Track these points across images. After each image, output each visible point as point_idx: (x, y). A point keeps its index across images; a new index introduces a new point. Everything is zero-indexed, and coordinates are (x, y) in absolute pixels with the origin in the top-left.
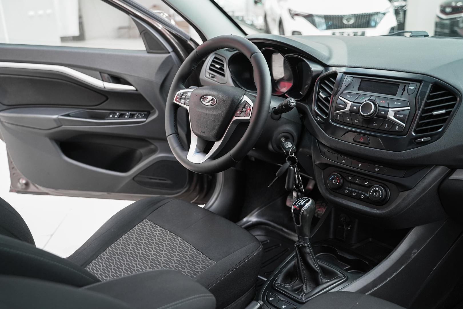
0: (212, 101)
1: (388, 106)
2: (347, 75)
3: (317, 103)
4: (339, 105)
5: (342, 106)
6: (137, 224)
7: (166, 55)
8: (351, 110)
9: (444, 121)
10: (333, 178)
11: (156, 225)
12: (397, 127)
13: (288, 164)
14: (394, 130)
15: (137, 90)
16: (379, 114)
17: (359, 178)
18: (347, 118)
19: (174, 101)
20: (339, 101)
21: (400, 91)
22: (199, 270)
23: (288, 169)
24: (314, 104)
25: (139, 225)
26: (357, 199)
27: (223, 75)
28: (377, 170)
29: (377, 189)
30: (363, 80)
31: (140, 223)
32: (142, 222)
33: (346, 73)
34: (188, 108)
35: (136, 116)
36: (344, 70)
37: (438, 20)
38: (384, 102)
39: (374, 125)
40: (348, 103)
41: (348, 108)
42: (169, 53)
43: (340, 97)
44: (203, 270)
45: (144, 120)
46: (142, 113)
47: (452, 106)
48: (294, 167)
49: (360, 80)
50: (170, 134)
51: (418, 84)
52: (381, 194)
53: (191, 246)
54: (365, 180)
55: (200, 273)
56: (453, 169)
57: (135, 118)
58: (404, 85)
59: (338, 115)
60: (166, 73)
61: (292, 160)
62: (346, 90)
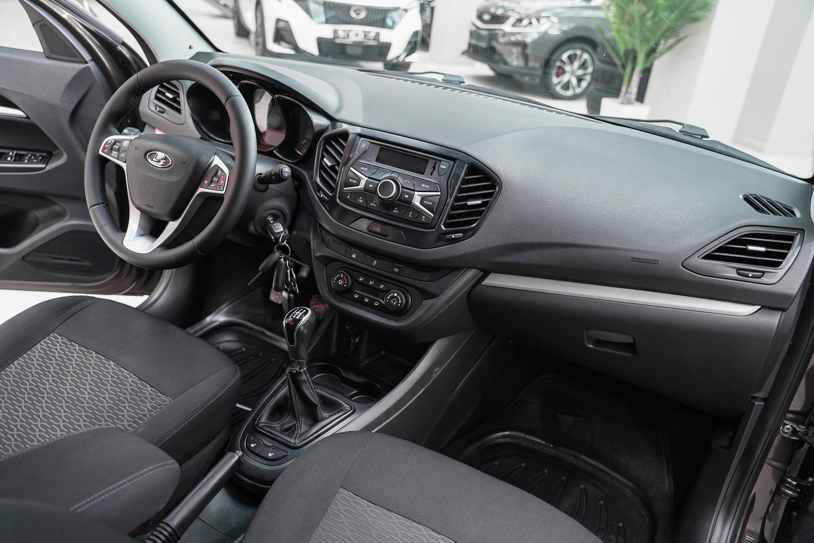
0: (164, 161)
1: (412, 188)
2: (362, 139)
3: (320, 172)
4: (350, 180)
5: (354, 181)
6: (40, 342)
7: (80, 66)
8: (366, 189)
9: (480, 213)
10: (339, 278)
11: (73, 343)
12: (424, 217)
13: (277, 254)
14: (420, 221)
15: (28, 117)
16: (402, 198)
17: (373, 278)
18: (361, 198)
19: (101, 153)
20: (350, 173)
21: (429, 169)
22: (147, 412)
23: (277, 262)
24: (316, 173)
25: (42, 342)
26: (370, 307)
27: (179, 111)
28: (396, 270)
29: (396, 295)
30: (382, 149)
31: (44, 340)
32: (47, 338)
33: (361, 135)
34: (124, 165)
35: (27, 158)
36: (358, 130)
37: (473, 28)
38: (409, 182)
39: (396, 211)
40: (362, 179)
41: (362, 185)
42: (86, 62)
43: (351, 168)
44: (152, 411)
45: (44, 166)
46: (38, 155)
47: (490, 195)
48: (285, 260)
49: (379, 147)
50: (94, 204)
51: (452, 162)
52: (400, 302)
53: (132, 375)
54: (381, 282)
55: (148, 416)
56: (486, 274)
57: (26, 161)
58: (434, 161)
59: (349, 193)
60: (81, 94)
61: (283, 250)
62: (361, 160)
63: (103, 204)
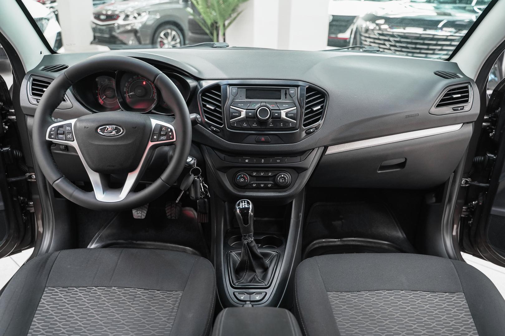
0: (116, 131)
1: (278, 109)
2: (231, 87)
3: (205, 115)
4: (233, 114)
5: (237, 114)
6: (41, 298)
8: (247, 117)
9: (321, 113)
10: (241, 177)
11: (69, 288)
12: (291, 124)
13: (192, 177)
14: (289, 127)
16: (274, 116)
17: (262, 171)
18: (245, 123)
19: (47, 138)
20: (231, 110)
21: (283, 96)
22: (172, 306)
23: (194, 182)
25: (43, 297)
26: (266, 189)
28: (278, 161)
29: (283, 176)
30: (247, 90)
31: (43, 295)
32: (44, 293)
33: (230, 85)
34: (73, 144)
36: (226, 82)
38: (274, 106)
39: (271, 125)
40: (242, 111)
41: (243, 115)
43: (231, 107)
44: (176, 304)
47: (323, 102)
48: (198, 178)
49: (245, 90)
51: (296, 88)
52: (287, 179)
53: (137, 289)
54: (268, 171)
55: (175, 308)
56: (326, 148)
58: (285, 90)
59: (235, 122)
61: (196, 172)
62: (236, 99)
63: (63, 177)
